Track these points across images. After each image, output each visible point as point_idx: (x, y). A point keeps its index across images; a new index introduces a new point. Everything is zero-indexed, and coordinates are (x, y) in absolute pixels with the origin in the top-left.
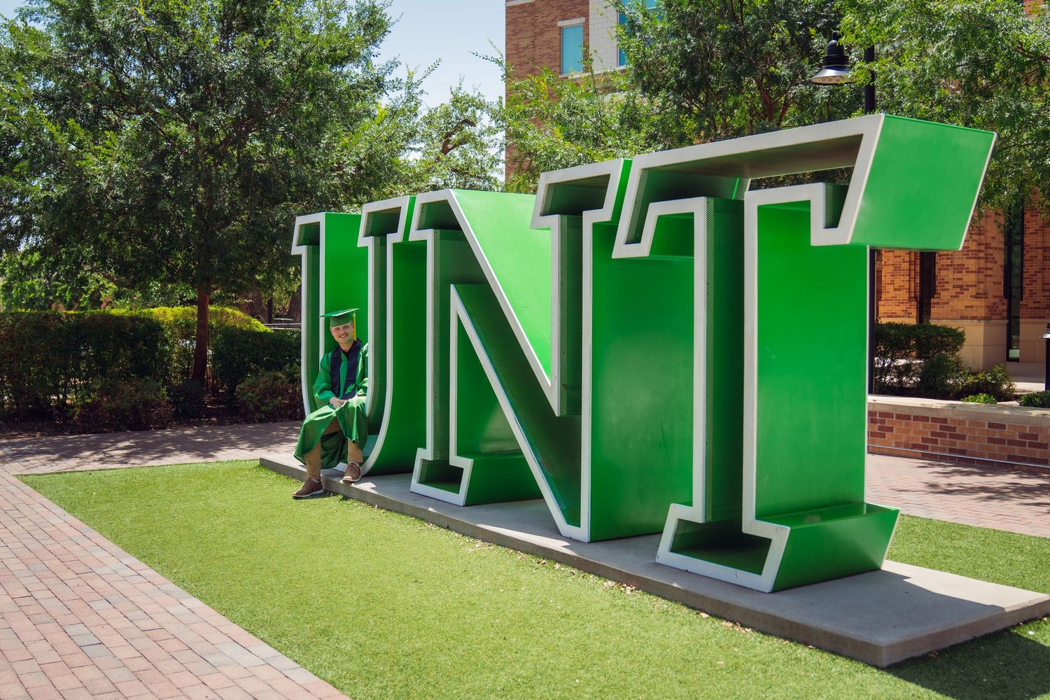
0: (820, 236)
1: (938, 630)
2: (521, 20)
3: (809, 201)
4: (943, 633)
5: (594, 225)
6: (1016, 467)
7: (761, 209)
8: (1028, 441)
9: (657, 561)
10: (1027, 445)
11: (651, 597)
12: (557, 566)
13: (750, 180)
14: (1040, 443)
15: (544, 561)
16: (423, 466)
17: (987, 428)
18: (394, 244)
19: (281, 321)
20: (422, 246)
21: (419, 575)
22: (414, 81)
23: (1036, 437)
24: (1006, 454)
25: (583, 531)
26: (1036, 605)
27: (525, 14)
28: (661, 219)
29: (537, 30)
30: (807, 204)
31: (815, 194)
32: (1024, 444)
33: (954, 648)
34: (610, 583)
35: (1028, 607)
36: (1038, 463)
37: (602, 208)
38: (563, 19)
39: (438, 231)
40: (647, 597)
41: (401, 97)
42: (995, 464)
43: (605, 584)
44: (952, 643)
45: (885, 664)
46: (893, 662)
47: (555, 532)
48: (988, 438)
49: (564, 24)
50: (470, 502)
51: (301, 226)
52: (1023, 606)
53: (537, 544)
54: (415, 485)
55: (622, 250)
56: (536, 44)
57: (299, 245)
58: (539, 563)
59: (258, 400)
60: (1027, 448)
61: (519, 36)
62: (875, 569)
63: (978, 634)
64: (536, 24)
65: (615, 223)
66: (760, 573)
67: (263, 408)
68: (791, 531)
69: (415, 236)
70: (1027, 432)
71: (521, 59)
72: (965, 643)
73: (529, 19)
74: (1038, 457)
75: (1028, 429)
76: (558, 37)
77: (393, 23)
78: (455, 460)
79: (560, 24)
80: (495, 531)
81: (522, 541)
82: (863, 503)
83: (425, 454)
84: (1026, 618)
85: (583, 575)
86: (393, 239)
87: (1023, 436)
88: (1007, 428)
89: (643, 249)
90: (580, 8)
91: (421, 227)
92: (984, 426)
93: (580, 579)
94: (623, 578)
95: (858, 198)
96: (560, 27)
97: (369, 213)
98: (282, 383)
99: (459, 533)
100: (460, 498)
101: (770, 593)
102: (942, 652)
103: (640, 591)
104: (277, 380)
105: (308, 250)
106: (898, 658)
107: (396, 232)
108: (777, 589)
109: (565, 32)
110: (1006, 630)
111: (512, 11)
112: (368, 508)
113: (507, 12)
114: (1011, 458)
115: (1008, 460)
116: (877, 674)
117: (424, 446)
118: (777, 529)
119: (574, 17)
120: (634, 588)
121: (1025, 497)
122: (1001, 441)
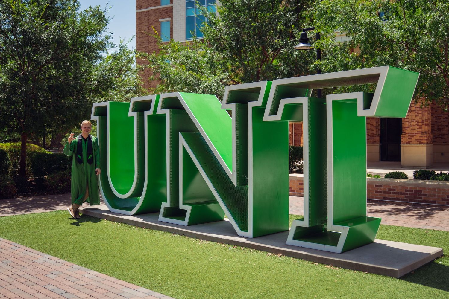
0: (361, 112)
1: (413, 263)
2: (143, 18)
3: (356, 99)
4: (414, 264)
5: (253, 108)
6: (387, 202)
7: (334, 102)
8: (391, 192)
9: (287, 243)
10: (391, 193)
11: (290, 258)
12: (242, 248)
13: (312, 90)
14: (396, 192)
15: (236, 247)
16: (165, 210)
17: (375, 187)
18: (148, 115)
19: (53, 149)
20: (163, 116)
21: (185, 255)
22: (123, 44)
23: (395, 190)
24: (383, 197)
25: (250, 233)
26: (439, 252)
27: (145, 16)
28: (286, 106)
29: (150, 23)
30: (355, 100)
31: (359, 96)
32: (390, 193)
33: (418, 270)
34: (269, 254)
35: (437, 253)
36: (396, 200)
37: (257, 101)
38: (162, 18)
39: (171, 110)
40: (288, 258)
41: (117, 51)
42: (378, 201)
43: (268, 254)
44: (417, 268)
45: (399, 277)
46: (401, 276)
47: (236, 235)
48: (375, 191)
49: (162, 21)
50: (191, 224)
51: (96, 107)
52: (435, 253)
53: (231, 240)
54: (161, 218)
55: (267, 117)
56: (149, 29)
57: (95, 115)
58: (233, 247)
59: (56, 184)
60: (391, 194)
61: (142, 25)
62: (372, 242)
63: (424, 264)
64: (149, 20)
65: (264, 107)
66: (336, 245)
67: (59, 188)
68: (350, 228)
69: (159, 112)
70: (391, 188)
71: (143, 35)
72: (420, 268)
73: (146, 18)
74: (395, 198)
75: (391, 187)
76: (159, 26)
77: (110, 20)
78: (182, 206)
79: (160, 20)
80: (209, 235)
81: (223, 239)
82: (366, 216)
83: (167, 204)
84: (436, 257)
85: (255, 251)
86: (147, 113)
87: (390, 190)
88: (383, 187)
89: (278, 117)
90: (168, 13)
91: (163, 108)
92: (373, 186)
93: (256, 253)
94: (275, 252)
95: (378, 98)
96: (160, 22)
97: (134, 102)
98: (67, 176)
99: (190, 237)
100: (186, 222)
101: (341, 253)
102: (415, 271)
103: (284, 256)
104: (65, 175)
105: (100, 118)
106: (402, 275)
107: (150, 110)
108: (344, 251)
109: (162, 24)
110: (432, 262)
111: (139, 14)
112: (140, 229)
113: (137, 15)
114: (384, 198)
115: (384, 199)
116: (398, 280)
117: (166, 201)
118: (344, 228)
119: (166, 17)
120: (281, 255)
121: (403, 213)
122: (381, 192)
